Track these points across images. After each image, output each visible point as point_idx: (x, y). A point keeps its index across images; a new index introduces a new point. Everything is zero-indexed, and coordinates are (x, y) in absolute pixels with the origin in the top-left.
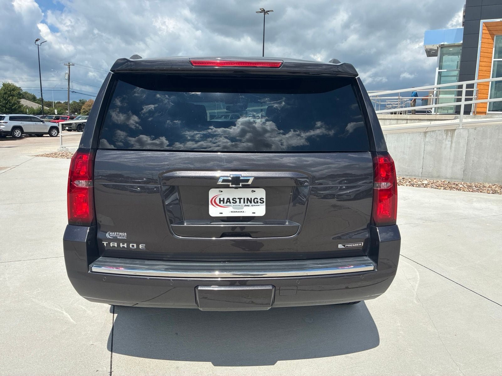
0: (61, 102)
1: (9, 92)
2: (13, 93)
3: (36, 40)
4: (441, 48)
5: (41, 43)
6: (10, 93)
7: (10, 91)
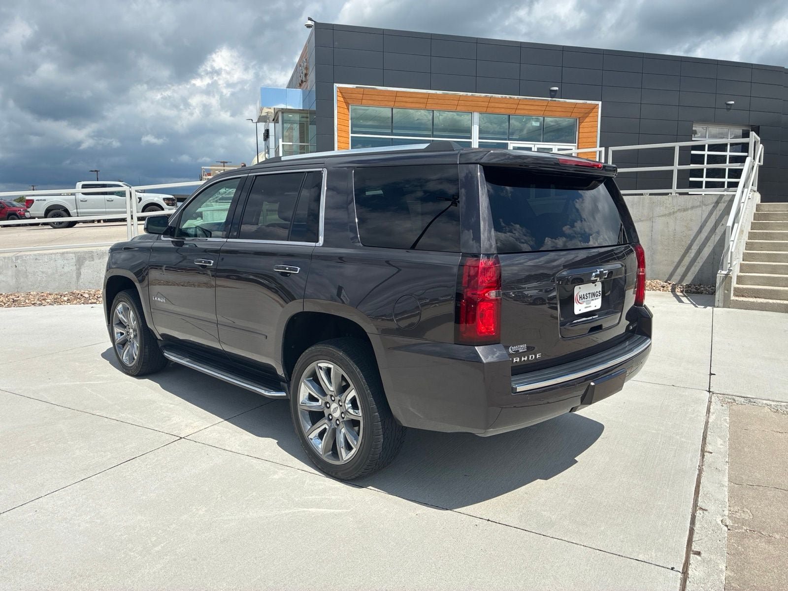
4: (283, 113)
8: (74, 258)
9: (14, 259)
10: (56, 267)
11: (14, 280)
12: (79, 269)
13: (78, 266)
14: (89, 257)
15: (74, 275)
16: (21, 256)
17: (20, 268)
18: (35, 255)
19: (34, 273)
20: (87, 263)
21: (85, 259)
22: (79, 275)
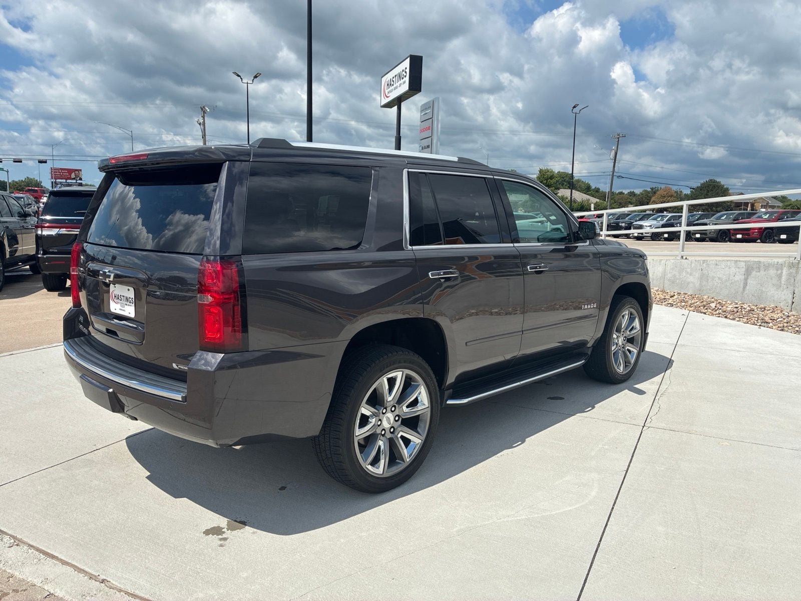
0: (623, 192)
1: (545, 181)
2: (550, 181)
3: (573, 106)
5: (580, 110)
6: (547, 182)
7: (547, 180)
8: (744, 267)
9: (702, 262)
10: (730, 274)
11: (699, 283)
12: (746, 279)
13: (746, 276)
14: (757, 268)
15: (742, 286)
16: (707, 261)
17: (704, 271)
18: (716, 260)
19: (713, 278)
20: (754, 273)
21: (753, 269)
22: (745, 284)
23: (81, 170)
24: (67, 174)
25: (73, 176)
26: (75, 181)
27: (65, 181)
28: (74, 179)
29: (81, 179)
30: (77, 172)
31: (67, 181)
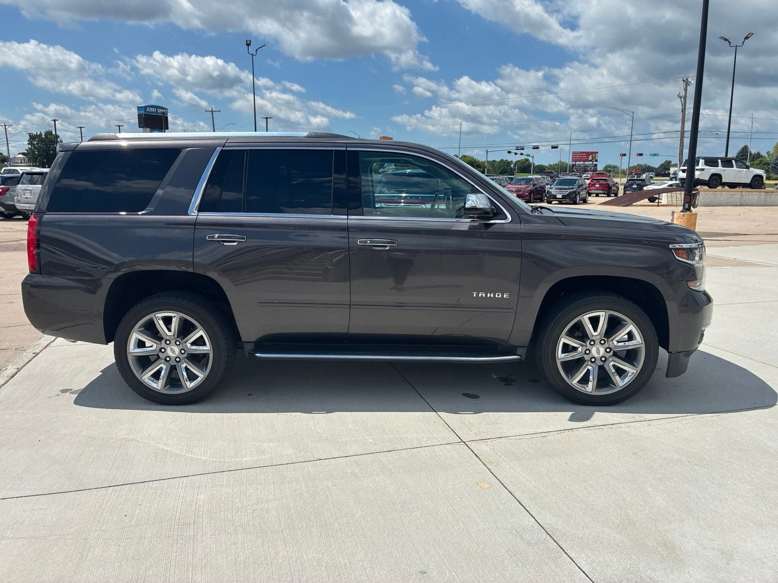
23: (597, 153)
24: (586, 157)
25: (590, 158)
26: (591, 163)
27: (583, 163)
28: (591, 161)
29: (596, 161)
30: (594, 155)
31: (585, 163)
